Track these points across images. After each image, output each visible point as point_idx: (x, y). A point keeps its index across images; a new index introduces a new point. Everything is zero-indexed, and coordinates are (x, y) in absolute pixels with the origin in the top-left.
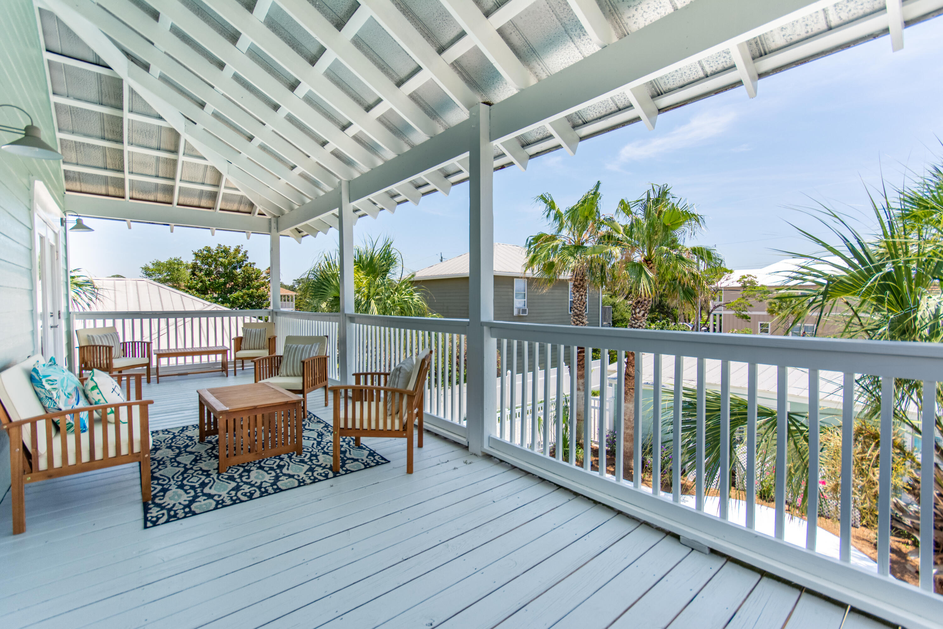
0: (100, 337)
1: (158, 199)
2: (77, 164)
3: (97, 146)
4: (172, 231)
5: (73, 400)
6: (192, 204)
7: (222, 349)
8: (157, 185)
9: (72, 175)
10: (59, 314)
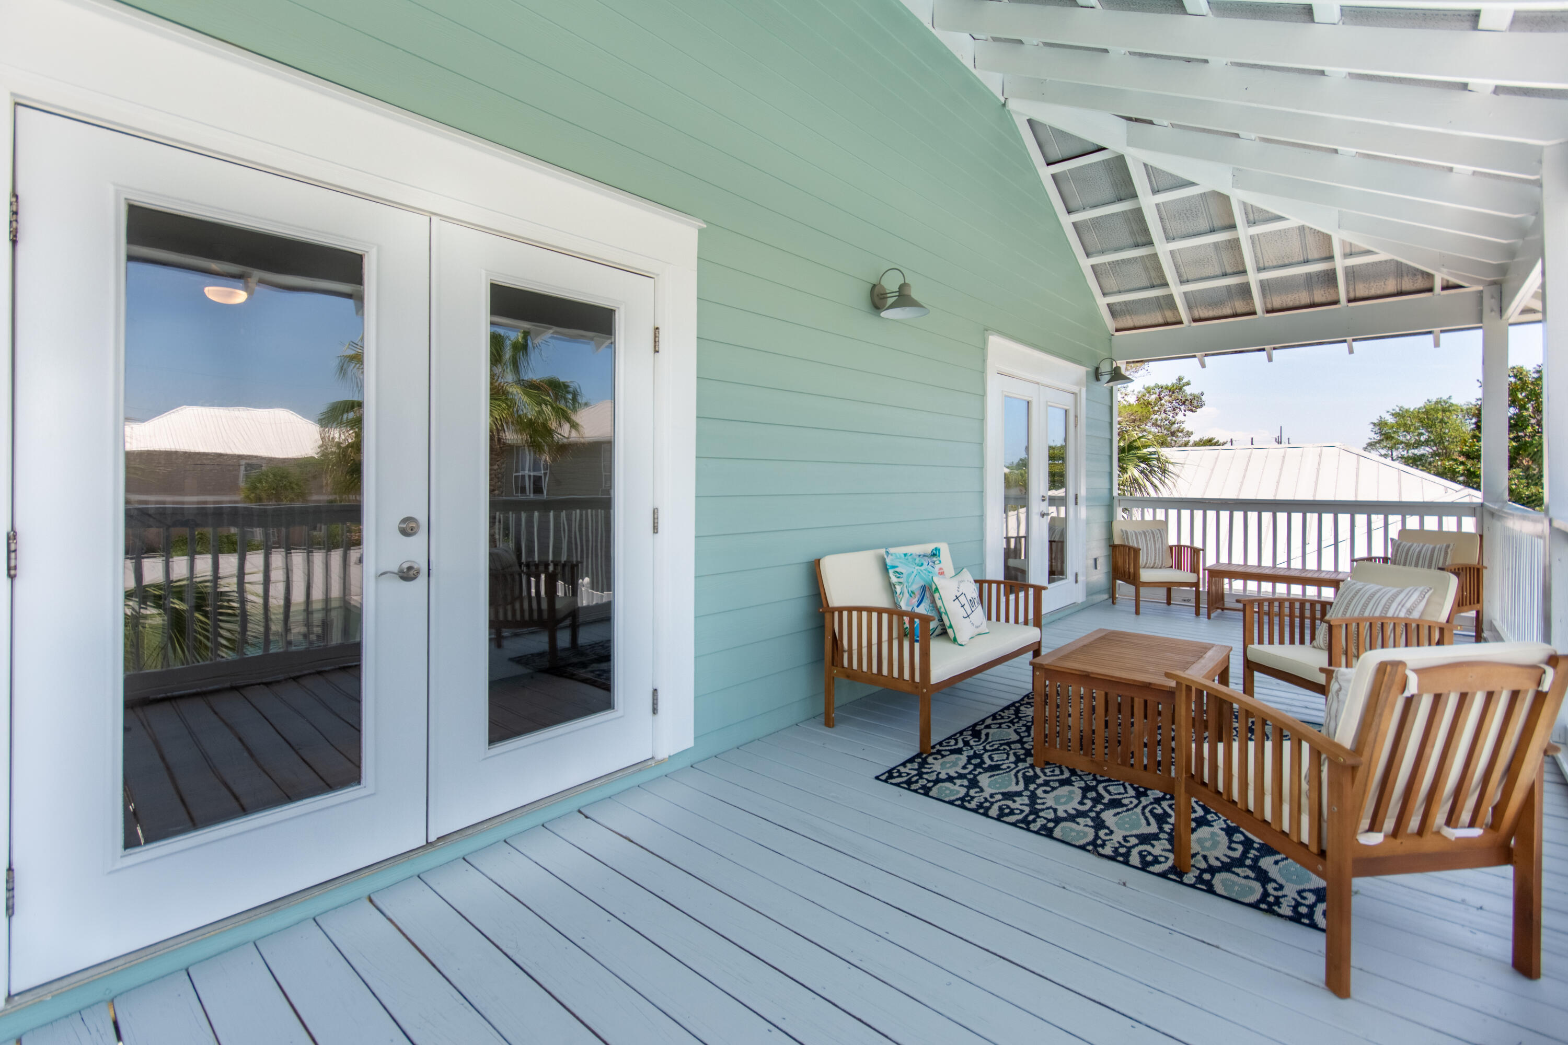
0: (1136, 534)
1: (1239, 311)
2: (1120, 292)
3: (1133, 258)
4: (1270, 360)
5: (915, 601)
6: (1297, 303)
7: (1333, 577)
8: (1228, 288)
9: (1118, 308)
10: (1076, 498)
